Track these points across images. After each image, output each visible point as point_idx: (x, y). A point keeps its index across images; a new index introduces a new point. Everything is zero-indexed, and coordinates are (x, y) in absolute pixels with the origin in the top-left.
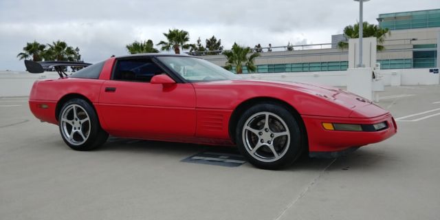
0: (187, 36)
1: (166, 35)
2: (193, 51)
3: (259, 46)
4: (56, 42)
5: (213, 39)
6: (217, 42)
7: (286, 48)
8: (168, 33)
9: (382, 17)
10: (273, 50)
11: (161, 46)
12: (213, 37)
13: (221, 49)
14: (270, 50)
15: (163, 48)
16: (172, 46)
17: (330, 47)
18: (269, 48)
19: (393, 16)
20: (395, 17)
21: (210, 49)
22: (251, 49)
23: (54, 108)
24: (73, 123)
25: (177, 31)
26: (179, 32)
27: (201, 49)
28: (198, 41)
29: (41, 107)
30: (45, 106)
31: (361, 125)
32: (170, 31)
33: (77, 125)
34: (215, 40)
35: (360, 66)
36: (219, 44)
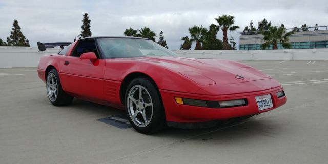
0: (233, 20)
1: (216, 19)
2: (246, 31)
3: (305, 26)
4: (143, 28)
5: (265, 22)
6: (267, 24)
8: (218, 18)
10: (319, 29)
12: (265, 20)
14: (316, 29)
18: (316, 27)
21: (261, 30)
22: (298, 29)
25: (226, 16)
27: (253, 29)
28: (251, 24)
31: (206, 101)
32: (220, 17)
34: (267, 22)
36: (269, 24)
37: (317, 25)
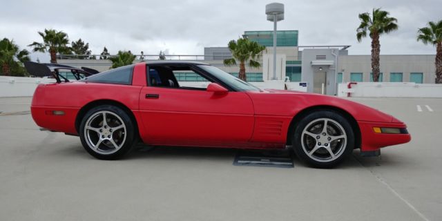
0: (65, 38)
5: (80, 43)
6: (84, 46)
7: (158, 57)
8: (43, 32)
9: (247, 34)
10: (146, 58)
11: (34, 47)
12: (80, 40)
13: (89, 53)
14: (142, 58)
15: (36, 50)
16: (48, 48)
17: (203, 58)
18: (141, 56)
19: (256, 33)
20: (258, 35)
21: (76, 53)
23: (75, 115)
24: (101, 131)
25: (54, 31)
26: (56, 32)
29: (53, 114)
30: (58, 113)
31: (400, 129)
33: (106, 134)
34: (82, 44)
35: (274, 79)
36: (86, 47)
37: (142, 52)
